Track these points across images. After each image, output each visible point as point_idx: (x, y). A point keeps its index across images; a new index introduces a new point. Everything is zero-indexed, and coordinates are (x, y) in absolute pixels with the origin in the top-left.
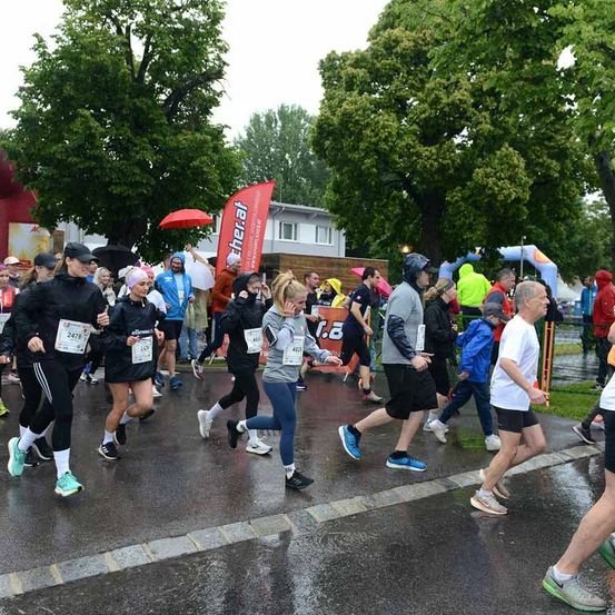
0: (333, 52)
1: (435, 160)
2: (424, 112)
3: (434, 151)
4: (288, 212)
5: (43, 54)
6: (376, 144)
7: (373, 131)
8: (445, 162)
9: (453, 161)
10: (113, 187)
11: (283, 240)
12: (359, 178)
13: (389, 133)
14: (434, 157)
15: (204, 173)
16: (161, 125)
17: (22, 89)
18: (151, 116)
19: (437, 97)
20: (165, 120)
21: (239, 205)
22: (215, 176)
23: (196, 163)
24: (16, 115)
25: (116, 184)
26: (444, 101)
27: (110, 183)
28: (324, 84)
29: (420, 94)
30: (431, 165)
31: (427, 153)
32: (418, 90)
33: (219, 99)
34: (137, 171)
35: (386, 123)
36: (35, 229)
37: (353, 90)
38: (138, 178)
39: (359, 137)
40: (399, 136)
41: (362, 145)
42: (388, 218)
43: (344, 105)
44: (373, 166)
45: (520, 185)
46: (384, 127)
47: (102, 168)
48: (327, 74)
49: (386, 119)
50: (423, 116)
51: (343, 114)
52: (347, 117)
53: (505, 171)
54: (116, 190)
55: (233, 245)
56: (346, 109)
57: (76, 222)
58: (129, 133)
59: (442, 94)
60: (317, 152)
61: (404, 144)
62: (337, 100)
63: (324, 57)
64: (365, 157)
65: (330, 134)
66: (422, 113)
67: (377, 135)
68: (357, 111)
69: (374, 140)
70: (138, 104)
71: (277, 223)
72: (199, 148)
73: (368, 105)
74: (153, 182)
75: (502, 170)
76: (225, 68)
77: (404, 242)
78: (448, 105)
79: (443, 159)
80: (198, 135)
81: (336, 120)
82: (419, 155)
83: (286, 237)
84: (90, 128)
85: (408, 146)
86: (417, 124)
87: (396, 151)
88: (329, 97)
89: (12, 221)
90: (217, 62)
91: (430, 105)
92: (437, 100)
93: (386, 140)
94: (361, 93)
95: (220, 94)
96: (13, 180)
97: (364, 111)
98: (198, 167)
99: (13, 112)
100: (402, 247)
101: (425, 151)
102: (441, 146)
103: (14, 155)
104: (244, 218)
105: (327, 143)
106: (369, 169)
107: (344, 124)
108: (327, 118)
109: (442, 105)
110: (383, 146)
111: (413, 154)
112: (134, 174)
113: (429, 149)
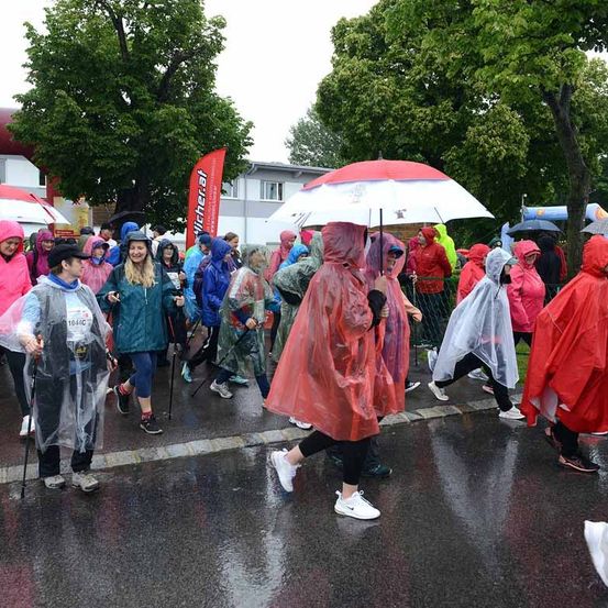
0: (343, 19)
1: (430, 121)
2: (419, 73)
3: (429, 112)
6: (371, 108)
7: (369, 95)
8: (440, 122)
9: (449, 121)
10: (97, 161)
13: (383, 97)
14: (428, 118)
19: (431, 56)
23: (171, 135)
25: (100, 158)
26: (439, 61)
27: (95, 157)
30: (426, 126)
31: (421, 115)
35: (381, 87)
37: (355, 55)
38: (120, 152)
39: (356, 102)
40: (395, 99)
41: (358, 110)
44: (366, 130)
45: (515, 142)
46: (379, 91)
48: (338, 42)
49: (385, 83)
50: (418, 77)
51: (340, 81)
52: (344, 82)
53: (497, 128)
54: (100, 163)
56: (342, 76)
59: (435, 54)
60: (323, 120)
63: (335, 25)
64: (359, 122)
67: (372, 99)
68: (353, 76)
69: (368, 104)
73: (366, 70)
75: (494, 128)
76: (223, 43)
78: (443, 64)
79: (439, 119)
81: (336, 87)
82: (413, 117)
84: (68, 107)
85: (403, 109)
86: (413, 85)
87: (390, 115)
90: (214, 37)
91: (426, 66)
92: (432, 59)
93: (379, 104)
97: (361, 76)
99: (17, 96)
101: (419, 112)
102: (436, 107)
106: (363, 133)
107: (342, 89)
108: (328, 85)
109: (436, 66)
110: (377, 110)
111: (407, 116)
112: (116, 148)
113: (424, 110)
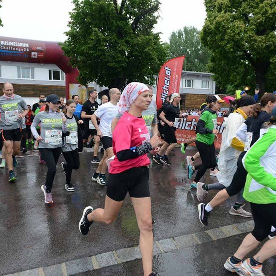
1: (264, 43)
3: (263, 38)
4: (189, 75)
5: (77, 5)
6: (234, 36)
7: (232, 30)
9: (274, 42)
10: (109, 64)
11: (187, 87)
12: (224, 54)
13: (240, 30)
14: (263, 41)
15: (150, 54)
16: (130, 33)
17: (70, 23)
18: (125, 29)
20: (132, 31)
21: (167, 68)
22: (155, 56)
23: (146, 50)
24: (67, 34)
25: (111, 62)
26: (269, 12)
27: (108, 62)
28: (207, 11)
29: (256, 10)
30: (262, 45)
31: (260, 39)
32: (255, 8)
33: (157, 20)
34: (120, 55)
35: (239, 25)
36: (80, 86)
37: (221, 11)
38: (120, 59)
39: (225, 33)
40: (245, 32)
41: (226, 37)
42: (238, 74)
43: (217, 18)
44: (231, 48)
46: (237, 28)
47: (104, 55)
48: (208, 5)
49: (239, 24)
51: (216, 23)
52: (218, 23)
54: (110, 65)
55: (164, 88)
56: (218, 20)
57: (96, 82)
58: (116, 38)
59: (268, 9)
60: (203, 43)
61: (248, 35)
62: (213, 17)
64: (227, 44)
65: (210, 33)
66: (258, 20)
67: (234, 32)
68: (223, 21)
69: (232, 34)
70: (120, 24)
71: (184, 80)
72: (148, 43)
73: (229, 18)
74: (127, 61)
76: (160, 5)
77: (246, 85)
78: (272, 14)
79: (268, 42)
80: (147, 37)
81: (212, 27)
82: (255, 41)
83: (188, 87)
84: (98, 36)
85: (250, 37)
86: (255, 25)
87: (243, 40)
88: (209, 16)
89: (70, 83)
90: (155, 3)
91: (262, 15)
92: (266, 11)
93: (239, 34)
94: (225, 12)
95: (157, 18)
96: (68, 64)
97: (227, 21)
98: (147, 52)
99: (66, 33)
100: (245, 88)
101: (259, 38)
102: (267, 35)
103: (67, 52)
104: (169, 75)
105: (208, 38)
106: (229, 49)
107: (217, 28)
108: (208, 26)
109: (268, 14)
110: (237, 37)
111: (252, 40)
112: (118, 57)
113: (261, 37)
